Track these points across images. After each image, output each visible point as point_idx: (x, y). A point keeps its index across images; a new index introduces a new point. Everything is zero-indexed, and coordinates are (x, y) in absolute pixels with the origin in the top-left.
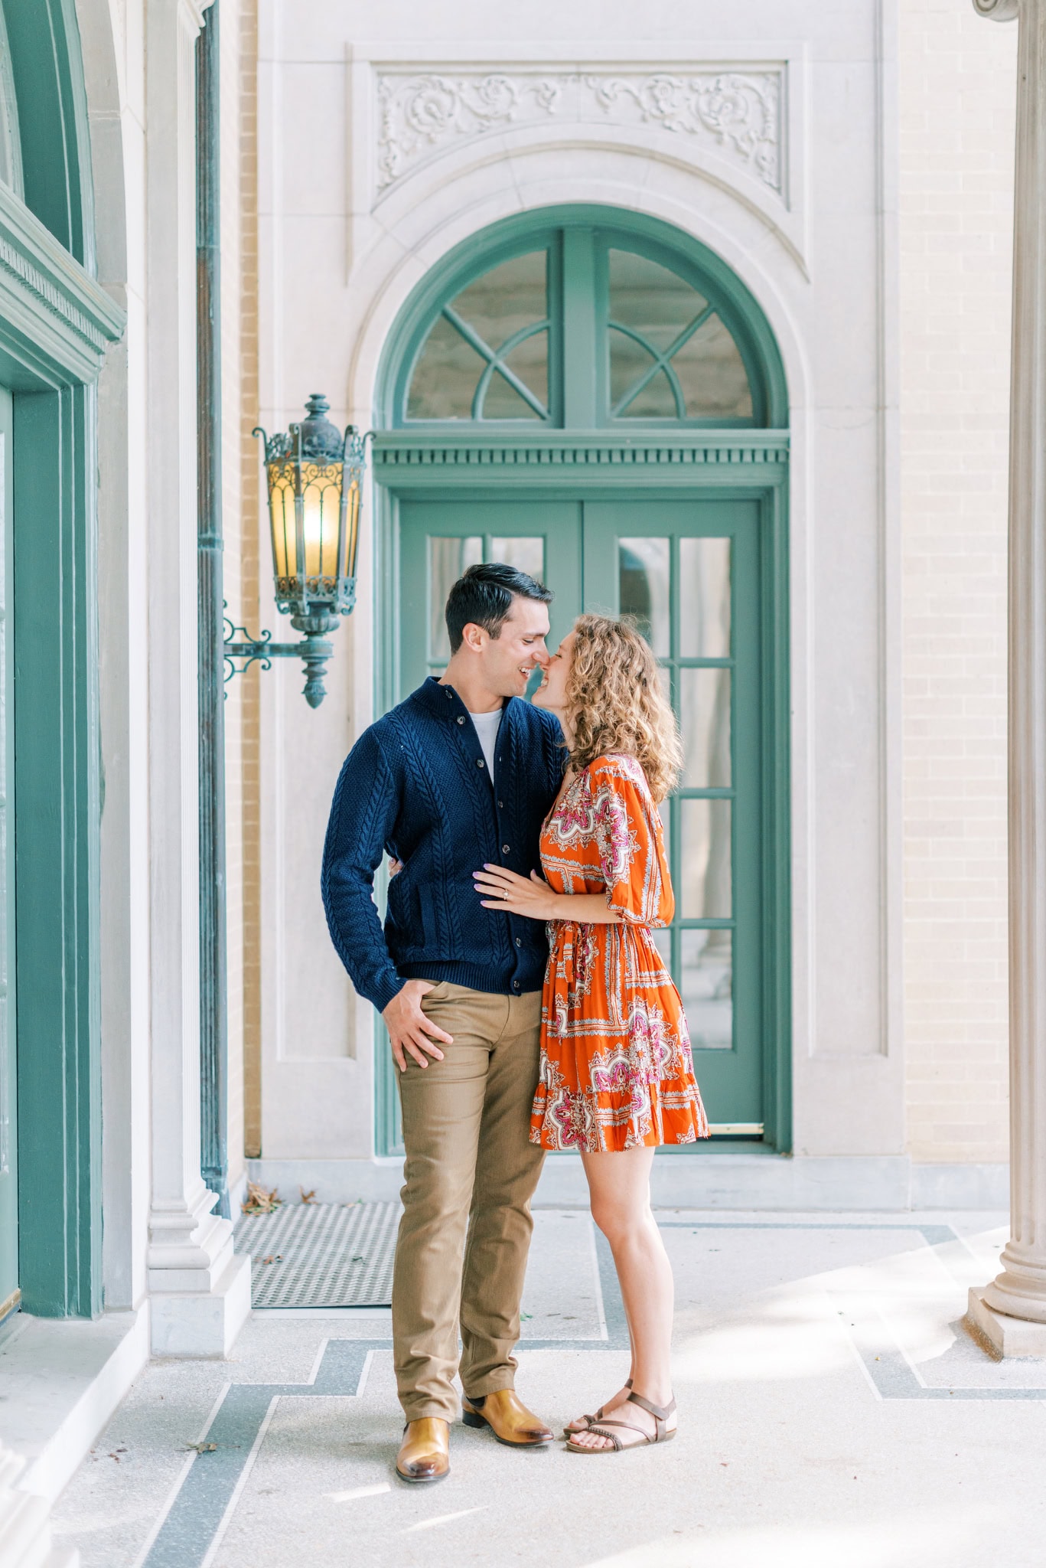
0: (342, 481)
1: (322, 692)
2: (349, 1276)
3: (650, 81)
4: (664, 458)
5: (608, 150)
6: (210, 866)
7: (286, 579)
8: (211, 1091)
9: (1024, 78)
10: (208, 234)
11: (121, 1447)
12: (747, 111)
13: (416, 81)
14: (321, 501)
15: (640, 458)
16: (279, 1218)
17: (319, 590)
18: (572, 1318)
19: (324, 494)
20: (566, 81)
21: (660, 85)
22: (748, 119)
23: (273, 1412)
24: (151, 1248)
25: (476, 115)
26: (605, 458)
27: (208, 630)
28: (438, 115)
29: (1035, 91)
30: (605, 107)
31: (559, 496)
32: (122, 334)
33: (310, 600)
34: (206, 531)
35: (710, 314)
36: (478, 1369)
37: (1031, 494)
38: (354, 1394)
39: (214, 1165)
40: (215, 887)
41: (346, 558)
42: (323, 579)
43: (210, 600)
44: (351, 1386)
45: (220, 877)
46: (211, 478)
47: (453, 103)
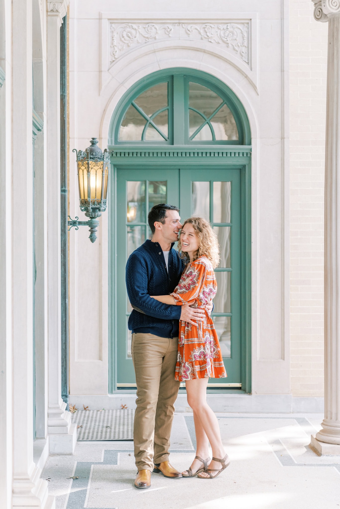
0: (103, 167)
1: (95, 237)
2: (106, 432)
3: (204, 26)
4: (208, 155)
5: (189, 49)
6: (64, 297)
7: (84, 200)
8: (64, 370)
9: (330, 43)
10: (63, 90)
11: (49, 477)
12: (237, 36)
13: (124, 25)
14: (96, 174)
15: (200, 155)
16: (77, 414)
17: (95, 203)
18: (182, 444)
19: (97, 171)
20: (175, 25)
21: (207, 27)
22: (237, 39)
23: (93, 469)
24: (49, 420)
25: (144, 37)
26: (188, 155)
27: (63, 220)
28: (131, 37)
29: (334, 48)
30: (188, 34)
31: (172, 167)
32: (42, 128)
33: (92, 207)
34: (63, 188)
35: (224, 105)
36: (159, 455)
37: (332, 178)
38: (117, 464)
39: (65, 394)
40: (65, 303)
41: (103, 193)
42: (97, 200)
43: (64, 210)
44: (115, 462)
45: (67, 300)
46: (64, 170)
47: (136, 33)
